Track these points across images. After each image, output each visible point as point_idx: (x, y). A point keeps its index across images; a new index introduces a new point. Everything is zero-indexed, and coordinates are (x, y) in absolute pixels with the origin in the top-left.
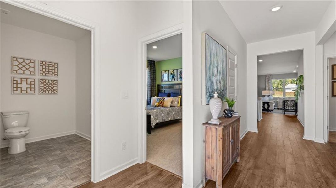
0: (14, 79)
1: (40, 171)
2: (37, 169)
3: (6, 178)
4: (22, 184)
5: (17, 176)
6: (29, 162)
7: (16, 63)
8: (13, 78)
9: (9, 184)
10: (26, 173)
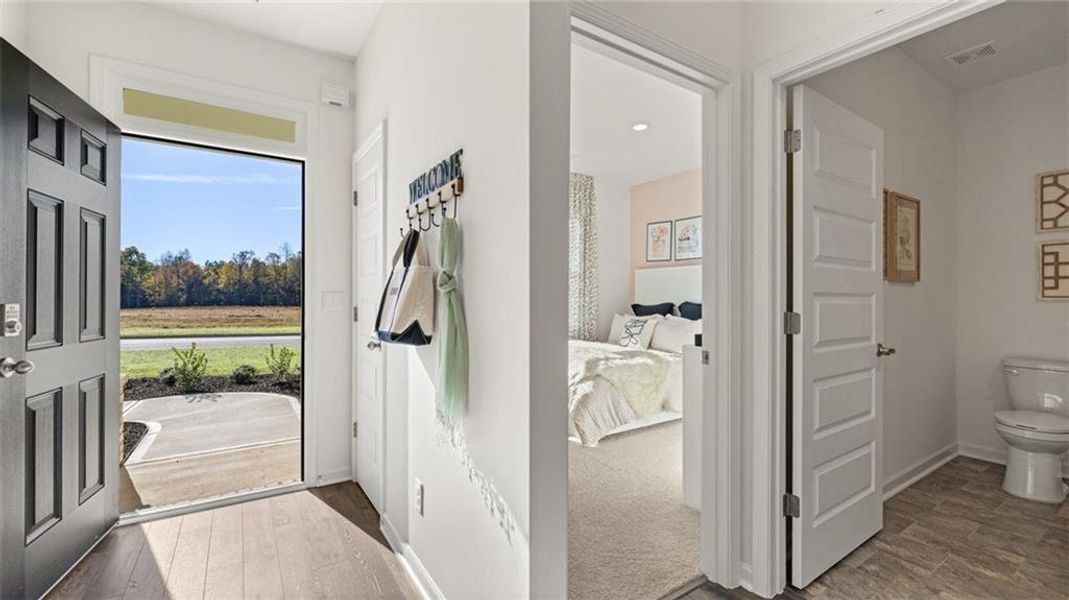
0: (1047, 249)
1: (1005, 578)
2: (1005, 567)
3: (914, 536)
4: (922, 571)
5: (938, 548)
6: (1014, 539)
7: (1052, 193)
8: (1043, 246)
9: (902, 552)
10: (964, 557)
